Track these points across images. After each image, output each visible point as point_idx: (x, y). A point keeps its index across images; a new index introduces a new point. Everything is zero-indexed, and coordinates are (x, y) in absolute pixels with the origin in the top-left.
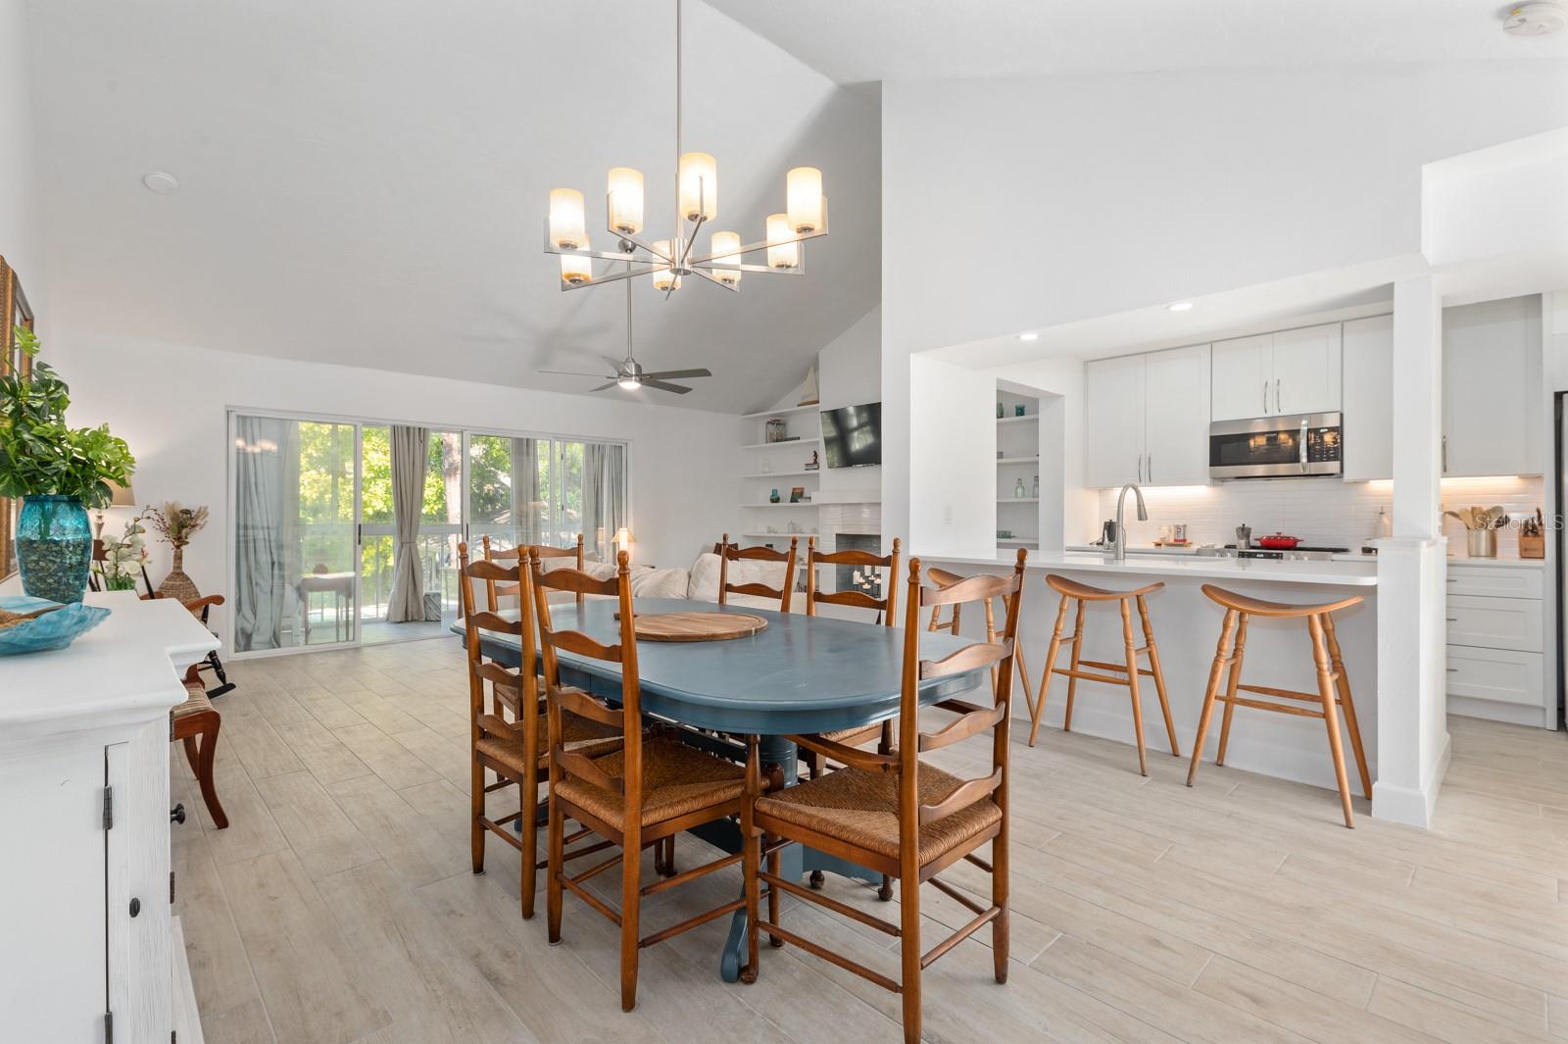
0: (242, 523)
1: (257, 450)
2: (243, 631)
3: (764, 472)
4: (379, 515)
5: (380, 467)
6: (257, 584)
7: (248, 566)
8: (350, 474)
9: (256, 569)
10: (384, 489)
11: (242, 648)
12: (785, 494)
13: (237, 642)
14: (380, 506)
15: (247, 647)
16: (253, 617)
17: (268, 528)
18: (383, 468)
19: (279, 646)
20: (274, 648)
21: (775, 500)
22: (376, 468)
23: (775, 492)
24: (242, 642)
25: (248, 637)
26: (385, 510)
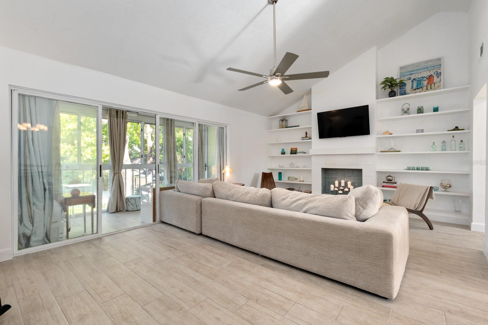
0: (22, 163)
1: (36, 130)
2: (24, 235)
3: (277, 141)
4: (89, 160)
5: (89, 142)
6: (34, 204)
7: (27, 192)
8: (76, 145)
9: (33, 195)
10: (91, 150)
11: (24, 245)
12: (288, 151)
13: (19, 242)
14: (89, 157)
15: (28, 245)
16: (31, 225)
17: (41, 166)
18: (90, 143)
19: (50, 242)
20: (46, 243)
21: (283, 153)
22: (88, 143)
23: (283, 150)
24: (24, 242)
25: (28, 238)
26: (91, 158)
